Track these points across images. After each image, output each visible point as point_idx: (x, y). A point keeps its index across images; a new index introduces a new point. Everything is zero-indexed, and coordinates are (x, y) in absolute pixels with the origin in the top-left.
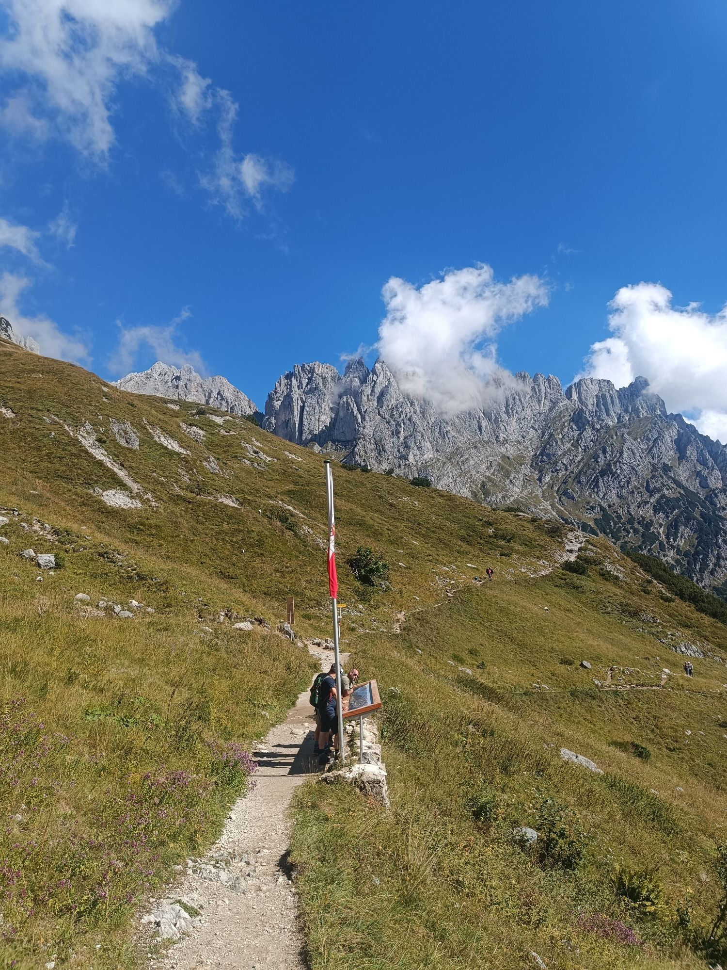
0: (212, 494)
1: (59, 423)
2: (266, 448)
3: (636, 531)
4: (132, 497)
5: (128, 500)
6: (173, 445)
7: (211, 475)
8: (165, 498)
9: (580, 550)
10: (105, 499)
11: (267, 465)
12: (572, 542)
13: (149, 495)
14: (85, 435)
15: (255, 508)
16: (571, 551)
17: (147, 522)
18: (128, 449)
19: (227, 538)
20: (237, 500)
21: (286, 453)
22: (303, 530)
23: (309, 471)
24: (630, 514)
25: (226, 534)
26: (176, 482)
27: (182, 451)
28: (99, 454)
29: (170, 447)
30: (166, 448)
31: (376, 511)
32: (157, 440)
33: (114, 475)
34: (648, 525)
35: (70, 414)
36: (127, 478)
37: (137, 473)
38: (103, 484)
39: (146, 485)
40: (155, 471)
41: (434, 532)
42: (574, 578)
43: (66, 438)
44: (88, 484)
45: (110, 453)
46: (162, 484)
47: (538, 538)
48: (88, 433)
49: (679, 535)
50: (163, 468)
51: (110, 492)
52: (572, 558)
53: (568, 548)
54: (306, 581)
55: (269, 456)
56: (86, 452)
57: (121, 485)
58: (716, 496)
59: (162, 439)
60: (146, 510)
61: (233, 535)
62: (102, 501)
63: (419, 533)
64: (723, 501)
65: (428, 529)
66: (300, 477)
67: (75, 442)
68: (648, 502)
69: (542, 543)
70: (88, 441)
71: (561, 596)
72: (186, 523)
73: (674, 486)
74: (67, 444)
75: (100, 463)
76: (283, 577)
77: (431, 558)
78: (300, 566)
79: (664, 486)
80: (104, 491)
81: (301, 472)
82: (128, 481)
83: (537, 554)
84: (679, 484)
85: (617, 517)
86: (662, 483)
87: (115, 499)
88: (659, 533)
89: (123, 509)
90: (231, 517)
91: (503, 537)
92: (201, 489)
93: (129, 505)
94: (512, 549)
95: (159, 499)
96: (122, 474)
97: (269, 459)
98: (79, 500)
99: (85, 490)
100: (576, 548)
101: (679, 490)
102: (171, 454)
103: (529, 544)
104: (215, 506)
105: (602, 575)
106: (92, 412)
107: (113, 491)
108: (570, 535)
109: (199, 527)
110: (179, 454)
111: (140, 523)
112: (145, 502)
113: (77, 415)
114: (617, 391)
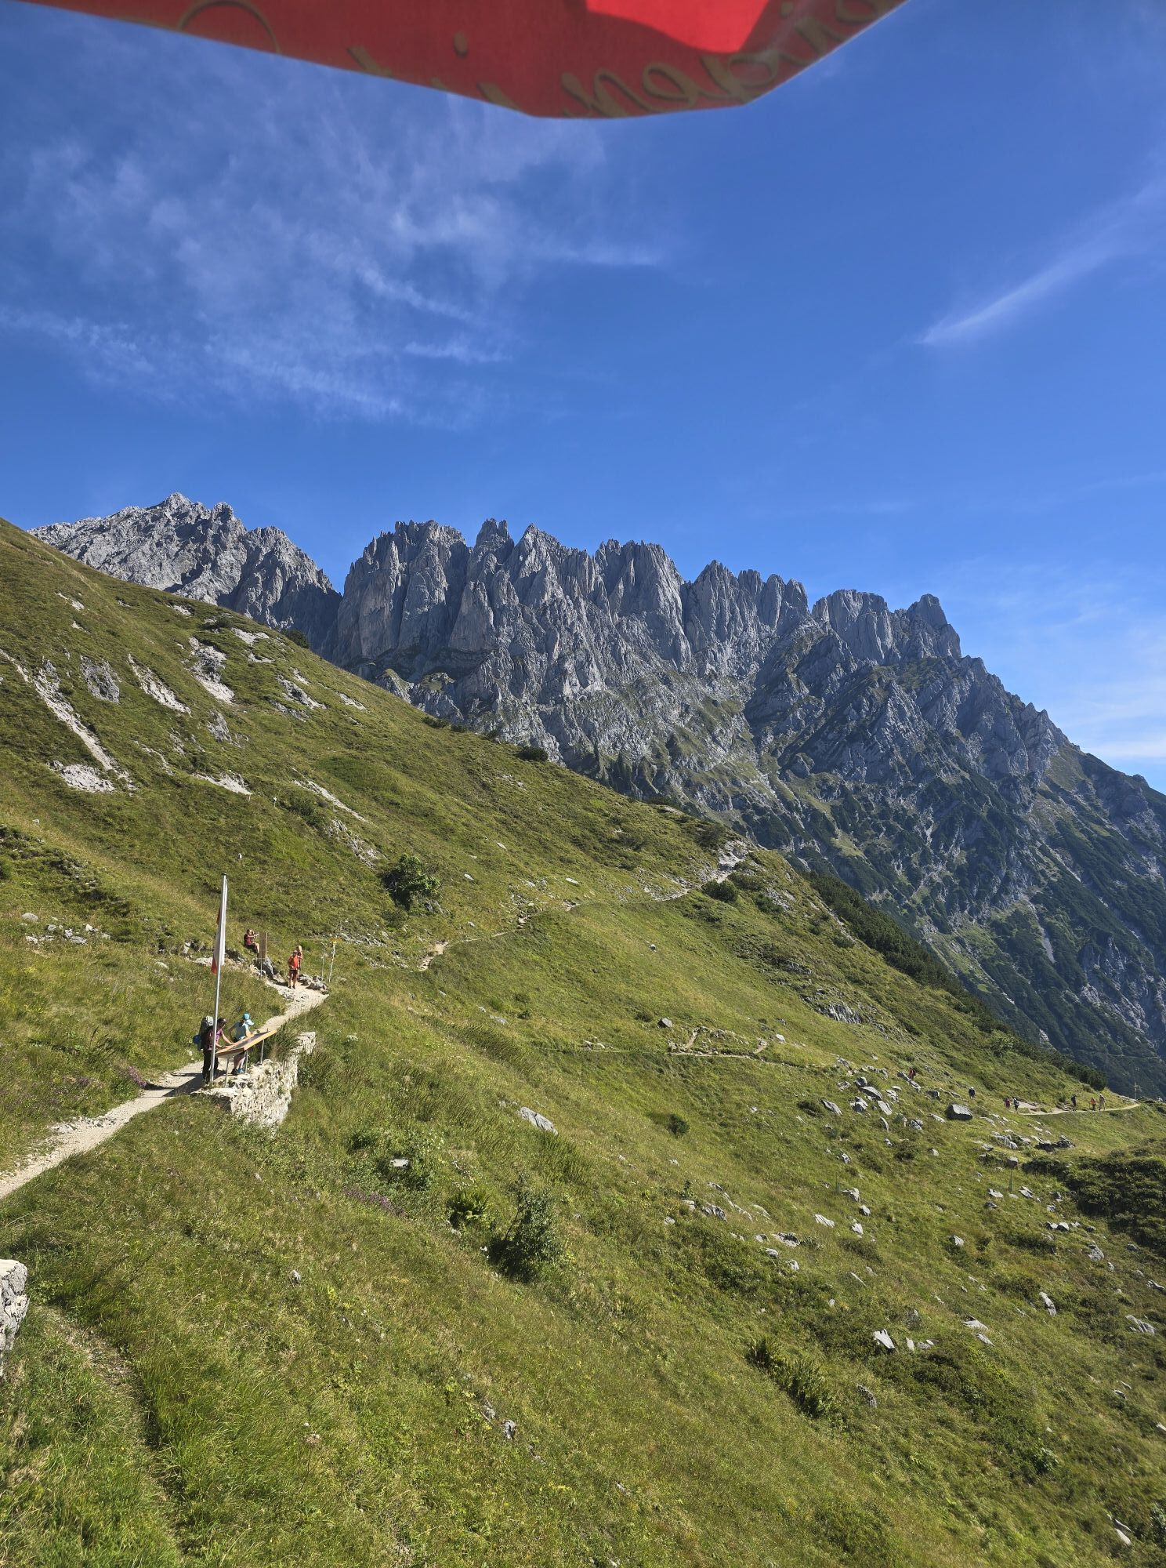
0: (212, 772)
1: (9, 663)
2: (313, 688)
3: (890, 830)
4: (102, 777)
5: (97, 780)
6: (166, 698)
7: (214, 744)
8: (147, 779)
9: (737, 866)
10: (66, 777)
11: (312, 715)
12: (728, 855)
13: (125, 775)
14: (44, 681)
15: (269, 795)
16: (725, 868)
17: (117, 813)
18: (103, 703)
19: (222, 838)
20: (246, 781)
21: (342, 696)
22: (333, 826)
23: (371, 727)
24: (886, 804)
25: (222, 832)
26: (165, 754)
27: (179, 707)
28: (63, 712)
29: (162, 701)
30: (156, 702)
31: (457, 794)
32: (145, 688)
33: (79, 744)
34: (909, 824)
35: (26, 649)
36: (97, 748)
37: (111, 741)
38: (66, 755)
39: (122, 759)
40: (137, 738)
41: (535, 829)
42: (715, 906)
43: (18, 686)
44: (45, 755)
45: (76, 709)
46: (145, 757)
47: (681, 845)
48: (49, 678)
49: (954, 841)
50: (149, 734)
51: (74, 768)
52: (722, 878)
53: (722, 862)
54: (318, 899)
55: (316, 700)
56: (45, 709)
57: (87, 759)
58: (1016, 787)
59: (153, 687)
60: (119, 796)
61: (230, 834)
62: (63, 782)
63: (512, 830)
64: (1025, 796)
65: (528, 823)
66: (356, 734)
67: (30, 693)
68: (914, 788)
69: (685, 853)
70: (46, 691)
71: (689, 931)
72: (170, 815)
73: (956, 767)
74: (19, 696)
75: (63, 727)
76: (287, 893)
77: (513, 868)
78: (314, 879)
79: (942, 765)
80: (65, 765)
81: (359, 728)
82: (97, 752)
83: (675, 868)
84: (965, 767)
85: (865, 806)
86: (940, 762)
87: (80, 778)
88: (924, 835)
89: (88, 795)
90: (232, 807)
91: (630, 843)
92: (197, 763)
93: (98, 787)
94: (639, 860)
95: (137, 779)
96: (90, 742)
97: (315, 704)
98: (33, 778)
99: (41, 764)
100: (732, 864)
101: (963, 773)
102: (163, 711)
103: (664, 853)
104: (212, 792)
105: (759, 904)
106: (56, 647)
107: (78, 767)
108: (729, 845)
109: (187, 821)
110: (173, 712)
111: (110, 815)
112: (119, 784)
113: (34, 649)
114: (892, 614)
